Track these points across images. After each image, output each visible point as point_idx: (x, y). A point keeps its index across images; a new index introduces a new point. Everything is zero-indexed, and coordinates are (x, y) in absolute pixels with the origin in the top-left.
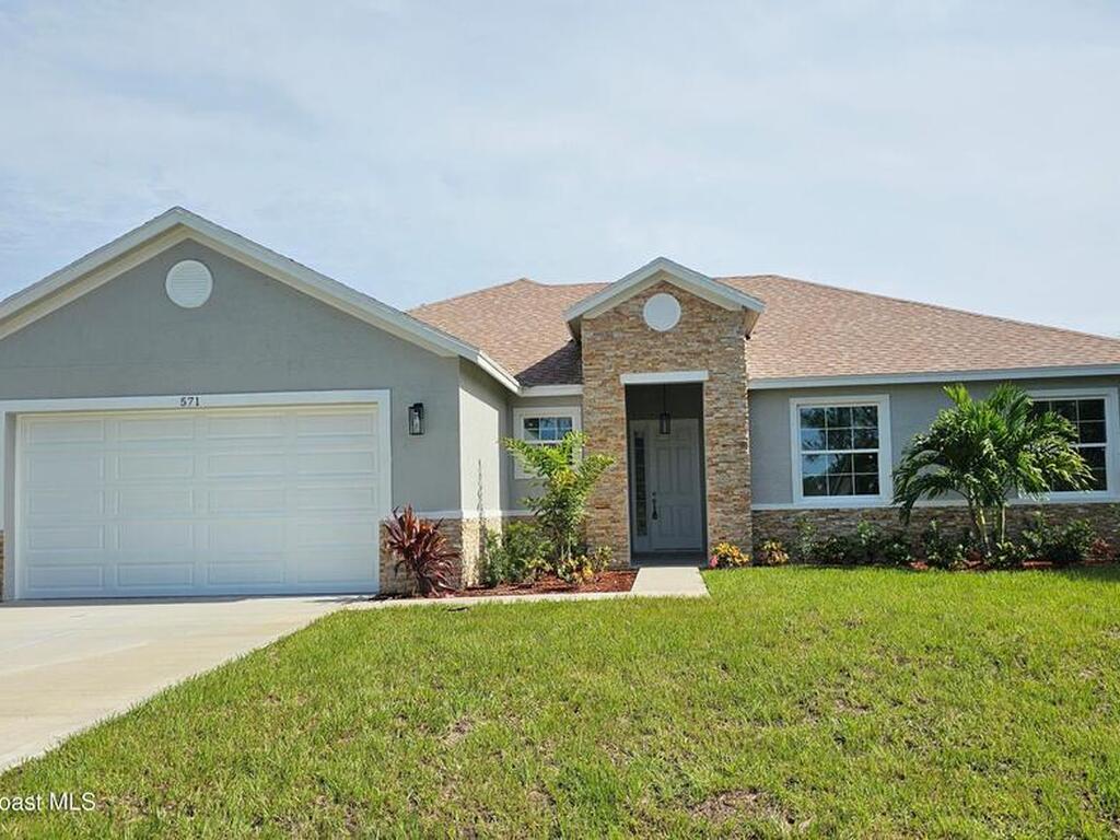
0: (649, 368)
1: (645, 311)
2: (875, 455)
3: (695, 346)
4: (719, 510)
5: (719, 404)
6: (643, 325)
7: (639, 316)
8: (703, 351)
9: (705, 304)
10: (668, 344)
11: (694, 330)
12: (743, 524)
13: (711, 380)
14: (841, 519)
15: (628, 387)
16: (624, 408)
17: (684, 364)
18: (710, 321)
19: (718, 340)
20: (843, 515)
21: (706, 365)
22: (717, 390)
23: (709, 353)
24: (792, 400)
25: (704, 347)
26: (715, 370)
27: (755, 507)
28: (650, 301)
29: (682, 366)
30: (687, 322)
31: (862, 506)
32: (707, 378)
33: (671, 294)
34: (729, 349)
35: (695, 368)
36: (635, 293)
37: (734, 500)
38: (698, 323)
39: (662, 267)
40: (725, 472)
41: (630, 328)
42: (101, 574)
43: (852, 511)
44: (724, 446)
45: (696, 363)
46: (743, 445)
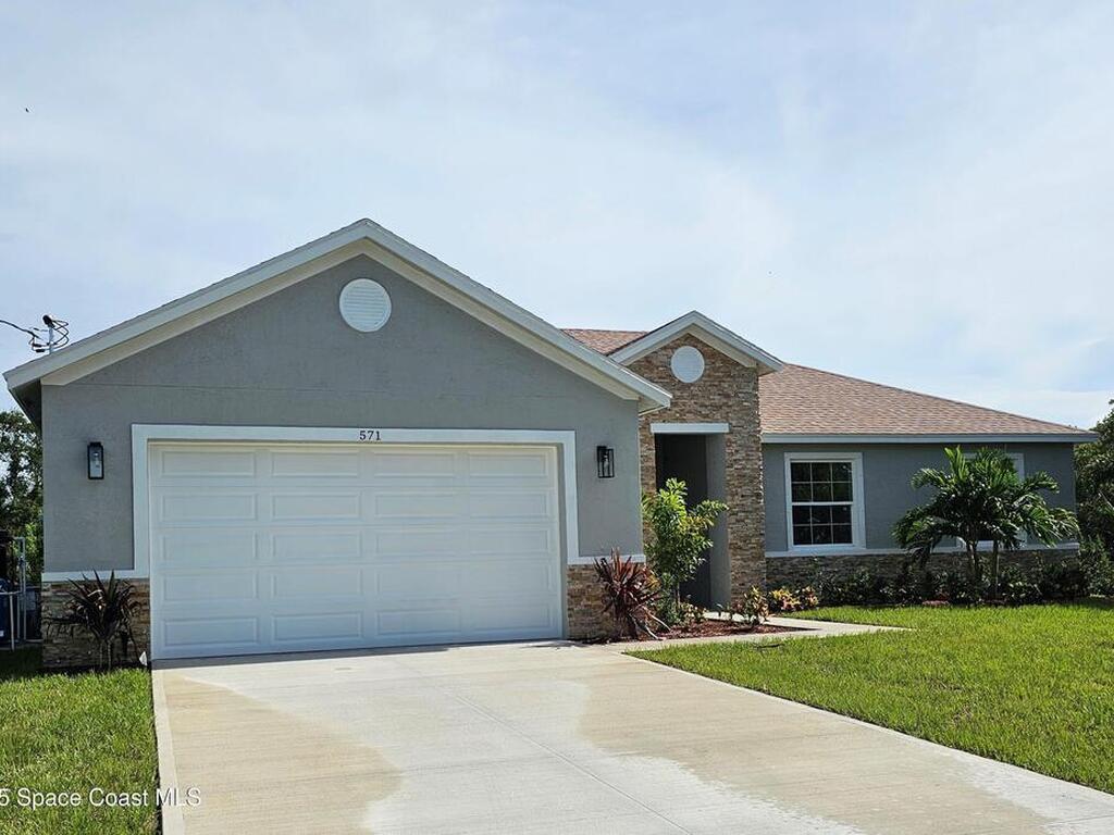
0: (677, 419)
1: (672, 361)
2: (849, 507)
3: (717, 399)
4: (739, 557)
5: (738, 456)
6: (672, 377)
7: (667, 366)
8: (725, 404)
9: (725, 360)
10: (693, 396)
11: (716, 383)
12: (758, 571)
13: (731, 433)
14: (826, 565)
15: (658, 437)
16: (653, 457)
17: (707, 416)
18: (729, 376)
19: (736, 395)
20: (829, 562)
21: (726, 419)
22: (735, 442)
23: (729, 406)
24: (786, 455)
25: (725, 401)
26: (734, 423)
27: (767, 555)
28: (677, 352)
29: (706, 418)
30: (709, 376)
31: (843, 554)
32: (727, 431)
33: (695, 347)
34: (745, 404)
35: (717, 421)
36: (665, 344)
37: (752, 548)
38: (719, 377)
39: (694, 320)
40: (743, 521)
41: (660, 378)
42: (255, 628)
43: (835, 558)
44: (742, 496)
45: (718, 416)
46: (758, 495)
